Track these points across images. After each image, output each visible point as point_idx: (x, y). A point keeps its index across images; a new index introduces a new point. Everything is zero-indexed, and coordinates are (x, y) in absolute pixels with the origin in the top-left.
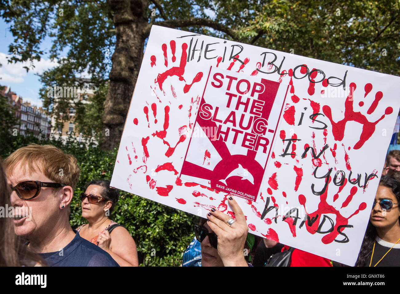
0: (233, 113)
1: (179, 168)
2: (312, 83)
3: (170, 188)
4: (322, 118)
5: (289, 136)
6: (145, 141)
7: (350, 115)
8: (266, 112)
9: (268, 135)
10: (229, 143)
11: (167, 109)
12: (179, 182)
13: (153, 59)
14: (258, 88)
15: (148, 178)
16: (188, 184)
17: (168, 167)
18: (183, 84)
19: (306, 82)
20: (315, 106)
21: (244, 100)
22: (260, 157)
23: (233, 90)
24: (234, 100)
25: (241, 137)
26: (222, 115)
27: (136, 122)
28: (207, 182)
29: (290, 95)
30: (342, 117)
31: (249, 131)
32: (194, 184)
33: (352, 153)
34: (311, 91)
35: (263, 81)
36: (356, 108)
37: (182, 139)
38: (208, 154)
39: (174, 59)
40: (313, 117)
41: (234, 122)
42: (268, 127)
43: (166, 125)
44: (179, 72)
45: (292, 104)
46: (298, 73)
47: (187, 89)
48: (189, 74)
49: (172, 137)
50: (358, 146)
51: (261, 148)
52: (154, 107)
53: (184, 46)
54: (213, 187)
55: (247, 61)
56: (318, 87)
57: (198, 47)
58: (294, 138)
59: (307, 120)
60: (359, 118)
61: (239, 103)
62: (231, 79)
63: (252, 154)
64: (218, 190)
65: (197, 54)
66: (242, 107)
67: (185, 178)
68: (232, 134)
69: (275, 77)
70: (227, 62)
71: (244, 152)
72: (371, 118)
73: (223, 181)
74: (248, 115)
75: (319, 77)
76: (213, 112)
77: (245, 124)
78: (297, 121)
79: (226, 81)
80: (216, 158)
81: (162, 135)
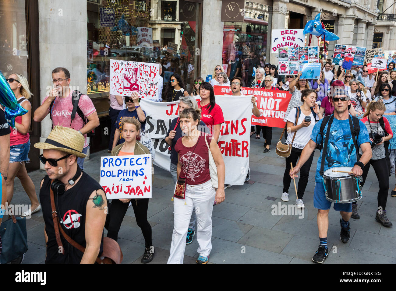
0: (130, 75)
1: (123, 88)
2: (144, 67)
3: (122, 92)
4: (146, 74)
5: (142, 78)
6: (115, 84)
7: (152, 72)
8: (137, 74)
9: (138, 78)
10: (131, 81)
11: (118, 77)
12: (124, 91)
13: (112, 66)
14: (134, 70)
15: (117, 91)
16: (125, 91)
17: (121, 88)
18: (119, 71)
19: (142, 67)
20: (145, 71)
21: (132, 72)
22: (137, 83)
23: (129, 71)
24: (130, 73)
25: (133, 80)
26: (129, 76)
27: (112, 80)
28: (129, 90)
29: (140, 70)
30: (150, 73)
31: (134, 78)
32: (127, 91)
33: (153, 79)
34: (144, 69)
35: (135, 68)
36: (152, 71)
37: (122, 82)
38: (128, 84)
39: (116, 66)
40: (145, 74)
41: (131, 77)
42: (138, 77)
43: (118, 80)
44: (118, 68)
45: (141, 72)
46: (141, 65)
47: (120, 72)
48: (120, 69)
49: (120, 82)
50: (154, 78)
51: (137, 81)
52: (115, 76)
53: (118, 63)
54: (130, 90)
55: (131, 64)
56: (145, 68)
57: (121, 63)
58: (143, 78)
59: (144, 74)
60: (153, 72)
61: (131, 73)
62: (129, 68)
63: (136, 83)
64: (131, 91)
65: (121, 64)
66: (132, 74)
67: (125, 90)
68: (131, 79)
69: (136, 67)
70: (127, 65)
71: (134, 82)
72: (155, 72)
73: (132, 89)
74: (133, 75)
75: (144, 66)
76: (127, 76)
77: (133, 77)
78: (142, 75)
79: (128, 69)
80: (129, 85)
81: (118, 82)
